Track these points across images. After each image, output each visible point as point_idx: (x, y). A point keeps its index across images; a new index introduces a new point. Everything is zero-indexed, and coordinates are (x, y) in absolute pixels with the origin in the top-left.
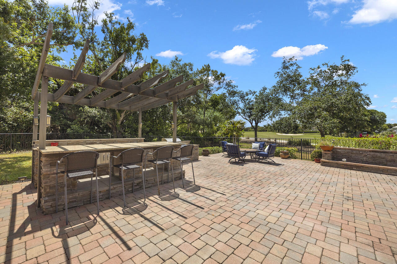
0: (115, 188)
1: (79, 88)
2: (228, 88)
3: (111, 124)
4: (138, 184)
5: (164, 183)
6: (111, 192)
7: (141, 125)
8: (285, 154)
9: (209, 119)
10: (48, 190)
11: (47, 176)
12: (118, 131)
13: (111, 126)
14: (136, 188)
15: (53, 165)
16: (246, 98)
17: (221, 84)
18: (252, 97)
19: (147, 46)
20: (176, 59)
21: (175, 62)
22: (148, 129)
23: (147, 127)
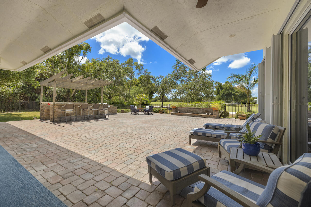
0: (78, 118)
1: (44, 73)
2: (145, 74)
3: (66, 96)
4: (86, 117)
5: (97, 118)
6: (77, 119)
7: (87, 97)
8: (161, 111)
9: (136, 93)
10: (57, 116)
11: (57, 112)
12: (71, 100)
13: (66, 97)
14: (86, 118)
15: (59, 108)
16: (157, 80)
17: (141, 71)
18: (160, 80)
19: (90, 51)
20: (109, 58)
21: (108, 59)
22: (90, 99)
23: (90, 98)
